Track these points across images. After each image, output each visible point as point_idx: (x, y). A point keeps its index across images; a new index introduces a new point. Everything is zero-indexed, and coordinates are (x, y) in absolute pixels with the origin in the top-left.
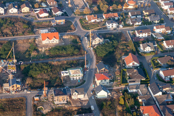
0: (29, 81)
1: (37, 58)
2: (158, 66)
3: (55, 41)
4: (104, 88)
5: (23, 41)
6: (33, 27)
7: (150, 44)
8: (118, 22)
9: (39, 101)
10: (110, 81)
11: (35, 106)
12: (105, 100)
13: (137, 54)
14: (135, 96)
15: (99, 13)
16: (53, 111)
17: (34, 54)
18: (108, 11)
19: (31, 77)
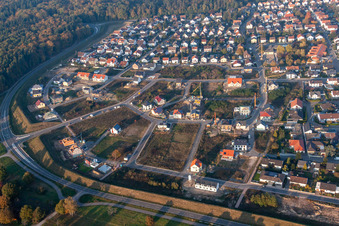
0: (207, 113)
1: (220, 97)
2: (318, 110)
3: (239, 85)
4: (263, 123)
5: (213, 84)
6: (225, 74)
7: (319, 92)
8: (297, 74)
9: (210, 128)
10: (272, 119)
11: (205, 131)
12: (262, 132)
13: (304, 99)
14: (287, 132)
15: (282, 66)
16: (218, 135)
17: (219, 93)
18: (293, 64)
19: (211, 110)
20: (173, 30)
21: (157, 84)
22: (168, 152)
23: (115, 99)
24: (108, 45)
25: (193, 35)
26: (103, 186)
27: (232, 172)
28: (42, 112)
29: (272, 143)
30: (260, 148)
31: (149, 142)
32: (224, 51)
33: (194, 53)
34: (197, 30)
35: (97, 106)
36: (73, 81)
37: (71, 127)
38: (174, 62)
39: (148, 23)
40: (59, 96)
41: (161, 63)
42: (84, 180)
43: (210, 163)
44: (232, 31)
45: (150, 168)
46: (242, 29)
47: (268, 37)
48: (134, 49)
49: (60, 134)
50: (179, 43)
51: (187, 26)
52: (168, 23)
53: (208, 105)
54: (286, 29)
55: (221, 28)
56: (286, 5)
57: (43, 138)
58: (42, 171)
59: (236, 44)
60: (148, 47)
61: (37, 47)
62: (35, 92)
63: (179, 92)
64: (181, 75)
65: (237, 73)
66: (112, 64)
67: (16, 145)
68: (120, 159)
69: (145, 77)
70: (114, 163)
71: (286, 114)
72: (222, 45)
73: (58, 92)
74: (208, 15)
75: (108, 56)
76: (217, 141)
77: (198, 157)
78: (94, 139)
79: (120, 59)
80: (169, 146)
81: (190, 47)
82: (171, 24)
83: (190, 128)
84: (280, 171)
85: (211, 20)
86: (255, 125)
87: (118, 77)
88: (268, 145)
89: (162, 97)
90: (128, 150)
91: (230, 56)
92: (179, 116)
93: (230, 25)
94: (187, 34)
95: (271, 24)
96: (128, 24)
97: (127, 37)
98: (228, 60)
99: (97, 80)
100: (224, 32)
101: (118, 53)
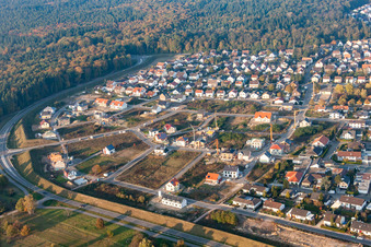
5: (240, 118)
9: (210, 156)
11: (203, 159)
16: (215, 164)
17: (241, 127)
20: (226, 65)
21: (177, 114)
22: (153, 173)
23: (125, 126)
24: (143, 76)
26: (71, 194)
27: (208, 195)
33: (237, 88)
34: (253, 66)
35: (102, 130)
36: (89, 107)
38: (208, 95)
41: (192, 95)
43: (190, 186)
45: (126, 184)
50: (226, 78)
51: (245, 61)
57: (33, 153)
60: (187, 79)
61: (64, 73)
62: (45, 113)
63: (196, 123)
64: (209, 108)
67: (5, 156)
73: (69, 116)
76: (210, 168)
78: (84, 157)
80: (157, 169)
83: (189, 155)
87: (139, 106)
88: (264, 175)
92: (182, 143)
96: (179, 57)
101: (150, 84)
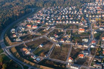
0: (73, 41)
3: (83, 31)
4: (93, 45)
5: (74, 31)
6: (78, 27)
8: (103, 28)
9: (74, 46)
10: (96, 44)
11: (73, 47)
12: (93, 48)
14: (102, 49)
15: (98, 25)
16: (77, 49)
17: (76, 34)
18: (101, 25)
20: (59, 11)
21: (55, 30)
22: (60, 54)
23: (40, 34)
24: (37, 16)
25: (66, 13)
26: (38, 66)
27: (83, 62)
28: (15, 38)
29: (97, 52)
30: (93, 54)
31: (53, 50)
32: (77, 19)
33: (67, 20)
34: (67, 12)
35: (34, 37)
36: (26, 28)
37: (26, 44)
38: (60, 22)
39: (50, 9)
40: (21, 33)
41: (55, 22)
42: (31, 63)
43: (75, 59)
44: (79, 12)
45: (54, 60)
46: (83, 12)
47: (92, 15)
48: (46, 18)
49: (22, 46)
50: (62, 16)
51: (64, 10)
52: (57, 9)
53: (73, 38)
54: (98, 12)
55: (76, 11)
56: (97, 4)
57: (16, 47)
58: (16, 59)
59: (81, 17)
60: (51, 17)
61: (13, 16)
62: (13, 31)
63: (63, 33)
64: (63, 27)
65: (82, 27)
66: (39, 23)
67: (7, 49)
68: (43, 56)
69: (51, 27)
70: (41, 57)
71: (100, 42)
72: (76, 17)
73: (20, 32)
74: (71, 7)
75: (37, 20)
76: (77, 51)
77: (71, 56)
78: (34, 48)
79: (41, 21)
80: (60, 52)
81: (65, 17)
82: (58, 9)
83: (67, 46)
84: (100, 63)
85: (72, 8)
86: (90, 46)
87: (41, 27)
88: (95, 53)
89: (57, 34)
90: (46, 53)
91: (79, 21)
92: (63, 41)
93: (79, 10)
94: (64, 13)
95: (93, 10)
96: (44, 9)
97: (43, 13)
98: (79, 23)
99: (34, 28)
100: (77, 13)
101: (41, 19)
